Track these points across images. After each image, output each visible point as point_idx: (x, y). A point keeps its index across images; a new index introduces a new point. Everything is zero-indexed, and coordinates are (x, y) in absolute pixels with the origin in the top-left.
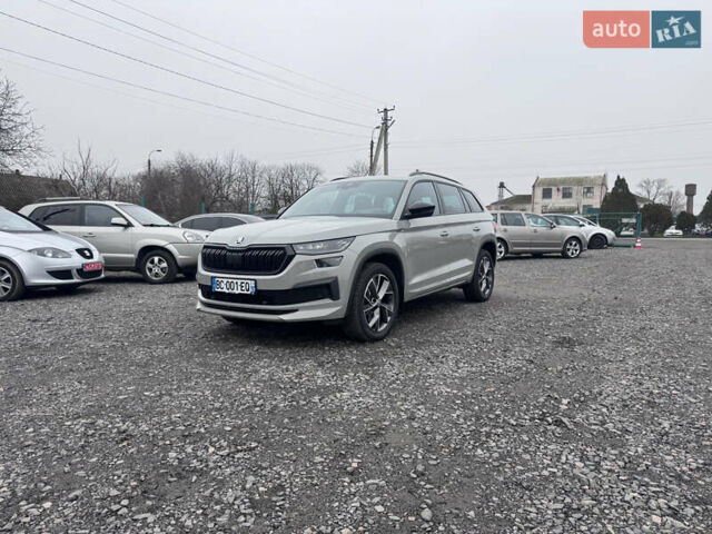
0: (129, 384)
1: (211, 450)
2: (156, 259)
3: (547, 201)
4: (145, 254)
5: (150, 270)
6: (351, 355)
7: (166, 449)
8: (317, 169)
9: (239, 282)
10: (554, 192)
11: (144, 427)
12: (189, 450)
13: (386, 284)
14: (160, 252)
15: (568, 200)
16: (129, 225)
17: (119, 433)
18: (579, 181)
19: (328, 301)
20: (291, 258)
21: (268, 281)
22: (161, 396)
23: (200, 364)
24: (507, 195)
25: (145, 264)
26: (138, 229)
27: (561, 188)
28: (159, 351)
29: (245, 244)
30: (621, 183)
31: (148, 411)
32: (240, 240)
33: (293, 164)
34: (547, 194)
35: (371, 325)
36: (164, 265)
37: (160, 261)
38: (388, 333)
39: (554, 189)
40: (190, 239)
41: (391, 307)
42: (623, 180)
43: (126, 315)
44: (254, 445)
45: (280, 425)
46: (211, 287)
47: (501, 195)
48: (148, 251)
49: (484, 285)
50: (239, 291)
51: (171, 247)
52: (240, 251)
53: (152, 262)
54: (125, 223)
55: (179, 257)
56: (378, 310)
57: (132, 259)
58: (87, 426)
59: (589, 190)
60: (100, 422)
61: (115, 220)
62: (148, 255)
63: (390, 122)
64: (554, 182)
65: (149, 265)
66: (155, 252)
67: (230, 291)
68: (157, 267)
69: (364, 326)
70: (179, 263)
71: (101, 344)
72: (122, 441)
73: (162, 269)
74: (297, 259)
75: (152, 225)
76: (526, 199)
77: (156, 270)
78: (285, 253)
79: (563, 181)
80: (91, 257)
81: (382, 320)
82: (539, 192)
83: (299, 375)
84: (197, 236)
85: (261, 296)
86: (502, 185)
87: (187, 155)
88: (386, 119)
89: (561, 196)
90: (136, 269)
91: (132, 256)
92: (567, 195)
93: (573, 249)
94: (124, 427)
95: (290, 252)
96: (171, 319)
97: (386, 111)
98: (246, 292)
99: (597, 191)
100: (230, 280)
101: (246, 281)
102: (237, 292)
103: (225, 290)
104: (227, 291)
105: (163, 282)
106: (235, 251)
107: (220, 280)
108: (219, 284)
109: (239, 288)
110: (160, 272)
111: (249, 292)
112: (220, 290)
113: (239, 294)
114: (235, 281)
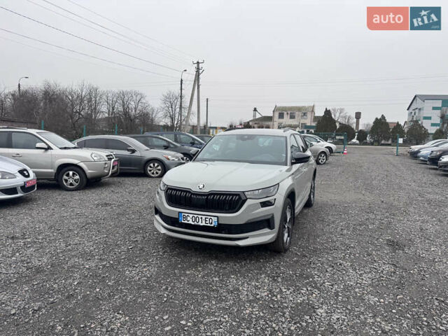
2: (71, 173)
3: (281, 120)
4: (61, 170)
5: (66, 181)
8: (141, 94)
9: (204, 217)
10: (285, 115)
14: (75, 168)
15: (292, 120)
16: (49, 148)
18: (299, 109)
19: (267, 230)
20: (244, 201)
21: (228, 218)
24: (258, 116)
25: (63, 176)
26: (56, 151)
27: (289, 112)
29: (207, 190)
30: (328, 112)
32: (201, 186)
34: (281, 116)
35: (285, 241)
36: (77, 177)
37: (74, 174)
39: (285, 113)
40: (95, 158)
41: (291, 226)
46: (177, 219)
47: (255, 116)
48: (64, 168)
50: (204, 224)
51: (82, 165)
52: (204, 195)
53: (68, 175)
54: (46, 147)
55: (89, 171)
56: (287, 230)
57: (52, 172)
59: (305, 114)
61: (38, 145)
62: (63, 171)
63: (201, 71)
64: (285, 109)
65: (65, 177)
66: (69, 168)
67: (195, 223)
68: (72, 178)
69: (283, 242)
70: (88, 176)
73: (75, 180)
74: (249, 202)
75: (65, 148)
76: (270, 119)
77: (71, 181)
78: (240, 198)
79: (291, 108)
80: (28, 176)
82: (277, 115)
84: (100, 156)
85: (221, 228)
86: (255, 110)
88: (198, 69)
89: (289, 116)
90: (55, 180)
91: (52, 171)
92: (292, 117)
93: (322, 159)
97: (198, 63)
98: (209, 225)
99: (309, 115)
100: (196, 216)
101: (209, 217)
102: (202, 224)
103: (191, 222)
104: (193, 223)
105: (76, 189)
106: (199, 195)
107: (186, 215)
108: (186, 218)
109: (204, 222)
110: (74, 183)
111: (212, 225)
112: (186, 222)
113: (203, 226)
114: (200, 216)
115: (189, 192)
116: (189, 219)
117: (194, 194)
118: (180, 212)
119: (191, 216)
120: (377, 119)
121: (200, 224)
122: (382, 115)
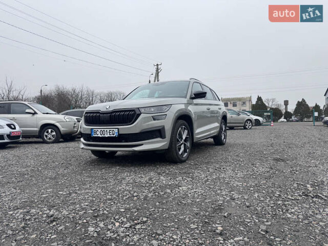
0: (47, 188)
1: (117, 224)
2: (50, 130)
3: (226, 108)
4: (43, 129)
5: (46, 136)
6: (173, 169)
7: (86, 225)
9: (108, 130)
11: (65, 212)
12: (102, 225)
13: (186, 132)
14: (52, 127)
15: (235, 108)
16: (35, 113)
17: (48, 217)
18: (240, 99)
20: (139, 115)
21: (125, 129)
22: (70, 194)
23: (88, 177)
25: (44, 133)
26: (40, 115)
27: (232, 102)
28: (61, 171)
29: (111, 109)
30: (259, 99)
31: (64, 202)
32: (108, 107)
33: (112, 92)
34: (226, 105)
35: (180, 153)
36: (54, 133)
37: (52, 131)
38: (188, 158)
39: (229, 103)
40: (68, 120)
41: (188, 144)
42: (261, 97)
43: (36, 156)
44: (145, 219)
45: (155, 206)
46: (90, 135)
48: (45, 127)
49: (223, 137)
51: (57, 124)
53: (48, 132)
54: (33, 112)
55: (62, 129)
56: (183, 145)
57: (36, 131)
58: (25, 214)
59: (244, 103)
60: (33, 211)
61: (28, 111)
62: (44, 129)
63: (159, 70)
64: (229, 100)
65: (46, 134)
66: (48, 127)
67: (103, 135)
68: (50, 134)
69: (177, 153)
70: (62, 132)
71: (24, 170)
72: (52, 222)
73: (53, 136)
74: (142, 116)
75: (47, 113)
77: (49, 136)
78: (135, 113)
79: (233, 99)
80: (15, 128)
81: (185, 151)
83: (150, 179)
84: (71, 119)
85: (121, 138)
87: (60, 87)
88: (157, 69)
89: (232, 105)
90: (38, 136)
91: (35, 129)
92: (235, 105)
93: (248, 125)
94: (51, 213)
95: (138, 112)
96: (63, 157)
97: (157, 65)
98: (112, 136)
99: (247, 103)
100: (103, 130)
101: (112, 130)
102: (107, 136)
103: (100, 136)
104: (101, 136)
105: (53, 142)
106: (105, 113)
107: (96, 130)
108: (96, 132)
109: (108, 134)
110: (52, 137)
111: (114, 136)
112: (96, 136)
113: (108, 137)
114: (105, 130)
115: (99, 113)
116: (98, 133)
117: (102, 113)
118: (92, 129)
119: (99, 130)
120: (298, 102)
122: (303, 99)
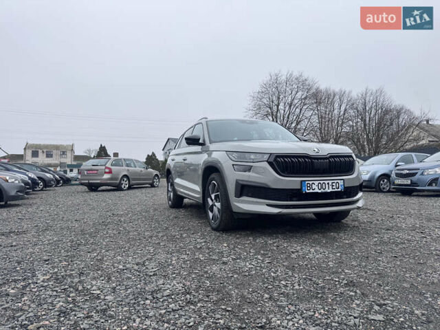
3: (35, 159)
9: (330, 182)
10: (40, 153)
15: (49, 159)
18: (57, 147)
24: (3, 154)
27: (45, 151)
30: (103, 149)
34: (35, 154)
39: (40, 151)
42: (104, 147)
50: (331, 190)
59: (64, 153)
64: (39, 147)
67: (322, 190)
76: (19, 157)
79: (46, 146)
82: (29, 153)
89: (45, 156)
92: (49, 155)
98: (336, 190)
99: (69, 154)
100: (322, 182)
101: (336, 181)
102: (329, 191)
103: (317, 190)
104: (319, 191)
107: (311, 183)
108: (310, 187)
109: (331, 187)
111: (339, 190)
112: (311, 191)
113: (331, 192)
114: (326, 182)
115: (307, 157)
116: (314, 187)
118: (302, 181)
119: (316, 183)
121: (327, 190)
122: (153, 153)
